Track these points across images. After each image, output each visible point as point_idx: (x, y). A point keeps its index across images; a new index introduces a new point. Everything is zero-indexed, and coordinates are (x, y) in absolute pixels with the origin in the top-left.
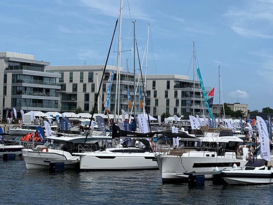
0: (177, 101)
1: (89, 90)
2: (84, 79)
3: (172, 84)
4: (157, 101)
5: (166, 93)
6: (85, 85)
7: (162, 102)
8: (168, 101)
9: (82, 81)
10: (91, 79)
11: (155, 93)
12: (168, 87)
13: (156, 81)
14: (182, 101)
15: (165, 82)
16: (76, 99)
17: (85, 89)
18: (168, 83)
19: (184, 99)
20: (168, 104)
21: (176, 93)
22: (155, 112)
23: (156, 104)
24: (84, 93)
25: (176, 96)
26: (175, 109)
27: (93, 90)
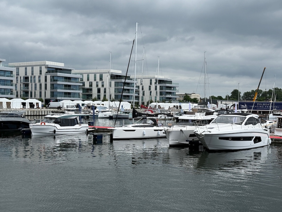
0: (157, 92)
1: (100, 86)
2: (97, 79)
5: (150, 87)
6: (97, 82)
9: (95, 80)
10: (101, 79)
11: (143, 87)
13: (144, 80)
15: (149, 80)
19: (161, 91)
20: (151, 94)
21: (156, 87)
22: (142, 100)
23: (144, 94)
24: (97, 88)
25: (156, 89)
26: (156, 97)
27: (103, 86)
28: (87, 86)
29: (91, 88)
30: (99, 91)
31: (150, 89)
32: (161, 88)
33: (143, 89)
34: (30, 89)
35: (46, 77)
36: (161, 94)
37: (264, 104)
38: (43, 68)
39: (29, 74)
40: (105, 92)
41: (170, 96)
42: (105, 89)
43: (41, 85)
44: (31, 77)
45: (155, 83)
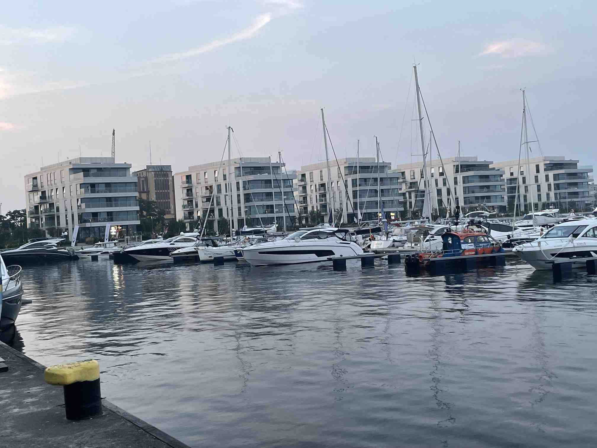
0: (549, 185)
1: (440, 184)
3: (542, 168)
4: (526, 187)
5: (536, 177)
6: (436, 180)
7: (533, 187)
8: (539, 186)
11: (524, 179)
12: (538, 171)
14: (555, 185)
15: (534, 166)
17: (436, 184)
18: (537, 166)
19: (557, 182)
20: (539, 190)
21: (547, 177)
22: (525, 200)
23: (527, 191)
24: (436, 189)
25: (547, 180)
26: (548, 195)
27: (445, 184)
31: (537, 181)
32: (556, 177)
33: (524, 182)
36: (556, 187)
40: (449, 194)
41: (575, 190)
42: (449, 190)
44: (328, 183)
45: (545, 170)
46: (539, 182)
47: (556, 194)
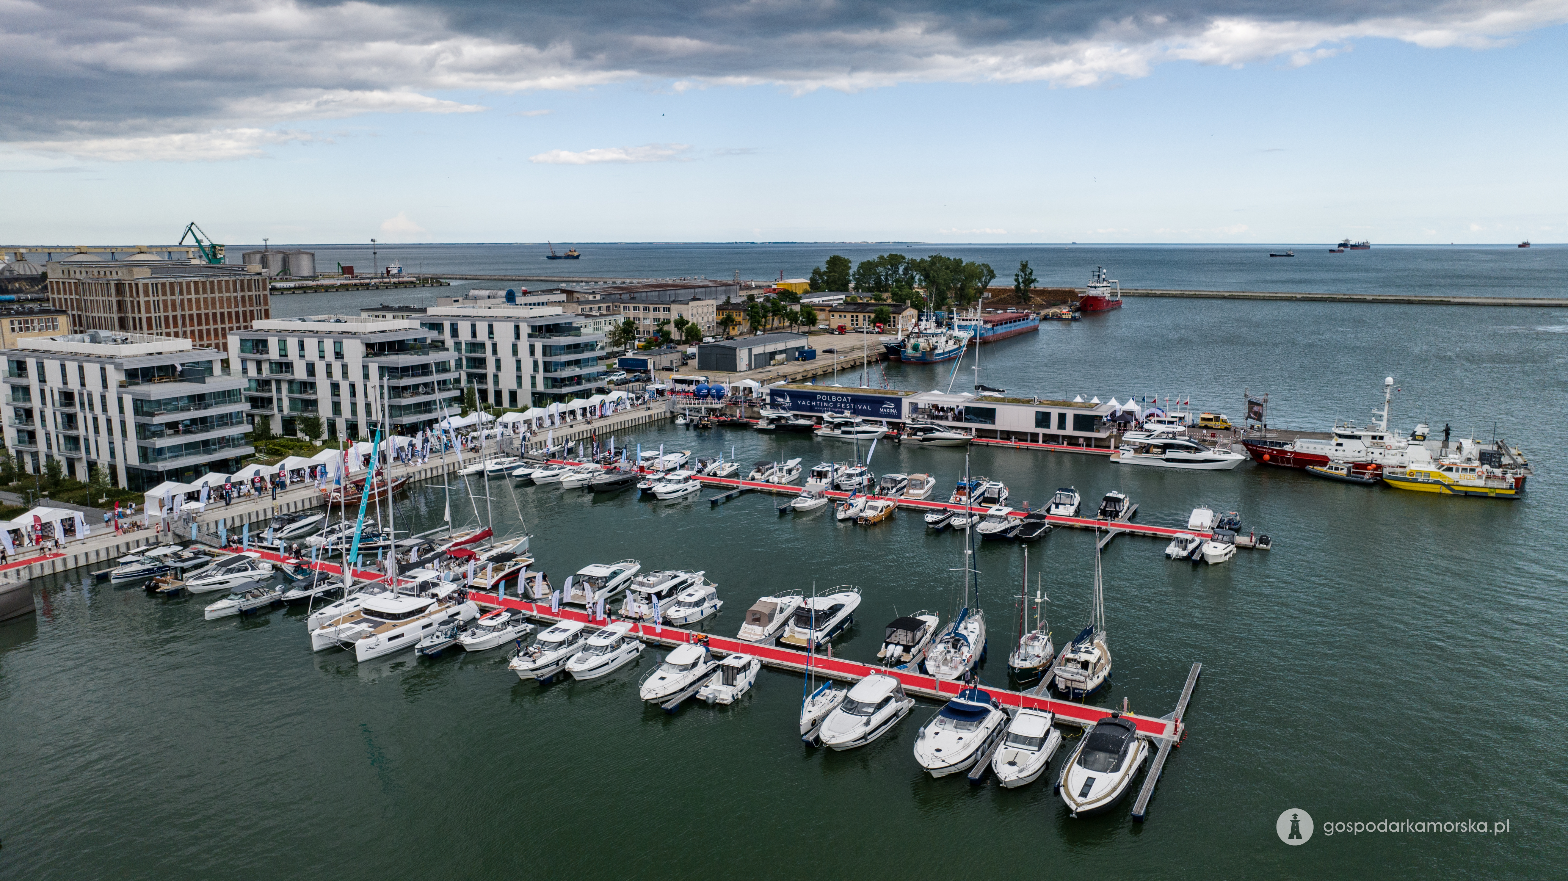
0: (536, 363)
1: (337, 375)
2: (326, 355)
3: (525, 330)
4: (498, 361)
5: (515, 346)
6: (329, 366)
7: (508, 363)
8: (518, 362)
9: (322, 357)
10: (339, 355)
11: (494, 346)
12: (518, 336)
13: (496, 325)
14: (545, 363)
15: (511, 326)
16: (315, 393)
17: (329, 374)
18: (517, 328)
19: (548, 359)
20: (519, 368)
21: (532, 348)
22: (496, 382)
23: (498, 367)
24: (329, 382)
25: (532, 353)
26: (533, 378)
27: (345, 374)
28: (300, 373)
29: (311, 379)
30: (335, 387)
31: (515, 352)
32: (546, 350)
33: (495, 352)
34: (81, 432)
35: (120, 400)
36: (547, 367)
37: (834, 398)
38: (110, 368)
39: (74, 385)
40: (353, 394)
41: (575, 372)
42: (353, 386)
43: (109, 421)
44: (81, 394)
45: (530, 336)
46: (519, 356)
47: (546, 378)
